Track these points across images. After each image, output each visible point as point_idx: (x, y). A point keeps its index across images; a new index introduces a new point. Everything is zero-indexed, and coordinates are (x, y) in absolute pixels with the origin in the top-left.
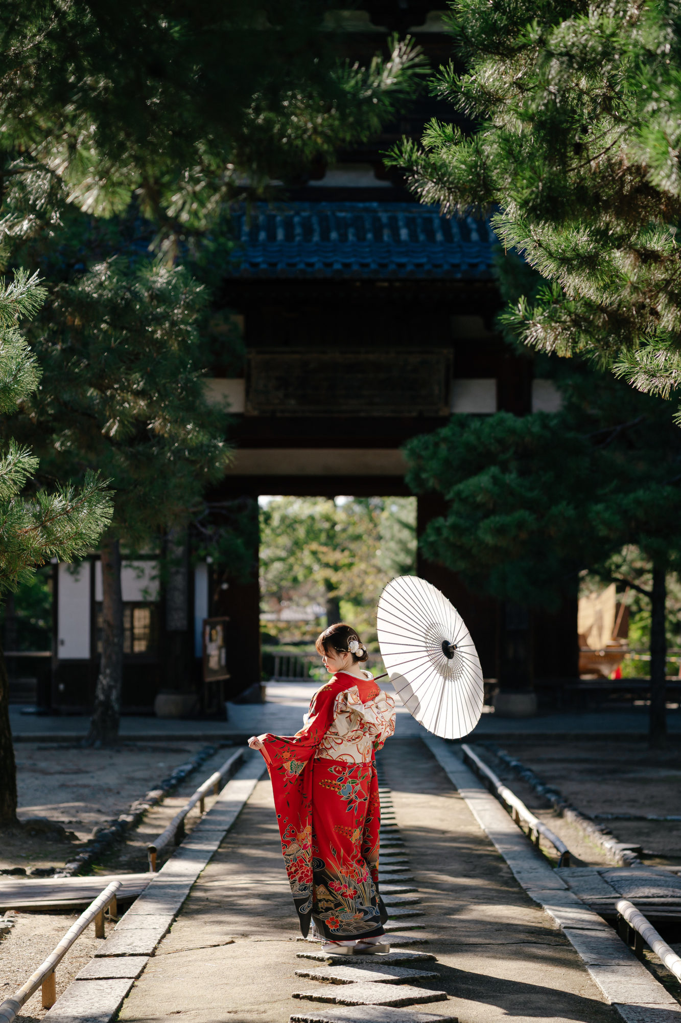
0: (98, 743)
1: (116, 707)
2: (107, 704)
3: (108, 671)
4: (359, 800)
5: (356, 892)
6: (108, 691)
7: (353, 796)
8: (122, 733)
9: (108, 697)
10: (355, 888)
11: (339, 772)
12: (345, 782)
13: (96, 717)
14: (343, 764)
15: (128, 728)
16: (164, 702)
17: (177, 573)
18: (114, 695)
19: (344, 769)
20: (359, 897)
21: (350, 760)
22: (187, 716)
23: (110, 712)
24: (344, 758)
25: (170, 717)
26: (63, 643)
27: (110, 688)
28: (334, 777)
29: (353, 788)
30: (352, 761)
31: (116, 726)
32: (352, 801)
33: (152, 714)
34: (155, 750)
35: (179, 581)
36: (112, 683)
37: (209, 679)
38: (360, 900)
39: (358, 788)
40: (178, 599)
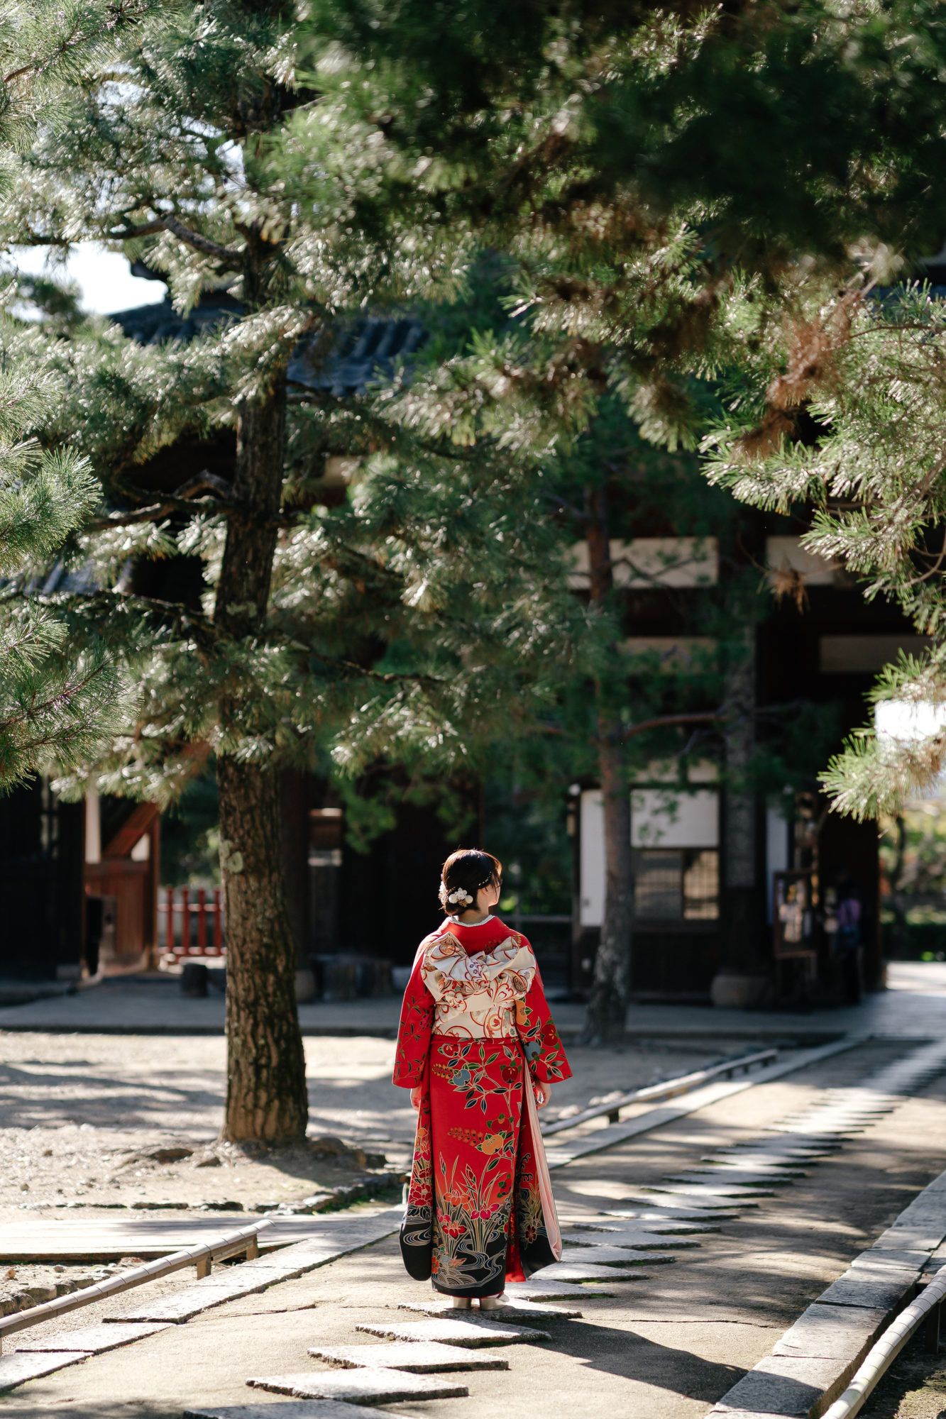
0: (596, 1041)
1: (622, 991)
2: (608, 987)
3: (610, 941)
4: (485, 1093)
5: (463, 1230)
6: (610, 968)
7: (474, 1086)
8: (631, 1027)
9: (610, 975)
10: (463, 1223)
11: (449, 1053)
12: (459, 1067)
13: (595, 1003)
14: (454, 1040)
15: (639, 1020)
16: (724, 986)
17: (740, 807)
18: (619, 974)
19: (455, 1048)
20: (468, 1237)
21: (463, 1035)
22: (753, 1005)
23: (613, 998)
24: (455, 1031)
25: (731, 1007)
26: (587, 903)
27: (614, 964)
28: (444, 1061)
29: (473, 1074)
30: (467, 1036)
31: (621, 1018)
32: (472, 1094)
33: (708, 1003)
34: (672, 1051)
35: (743, 819)
36: (616, 958)
37: (781, 955)
38: (470, 1241)
39: (482, 1074)
40: (742, 843)
